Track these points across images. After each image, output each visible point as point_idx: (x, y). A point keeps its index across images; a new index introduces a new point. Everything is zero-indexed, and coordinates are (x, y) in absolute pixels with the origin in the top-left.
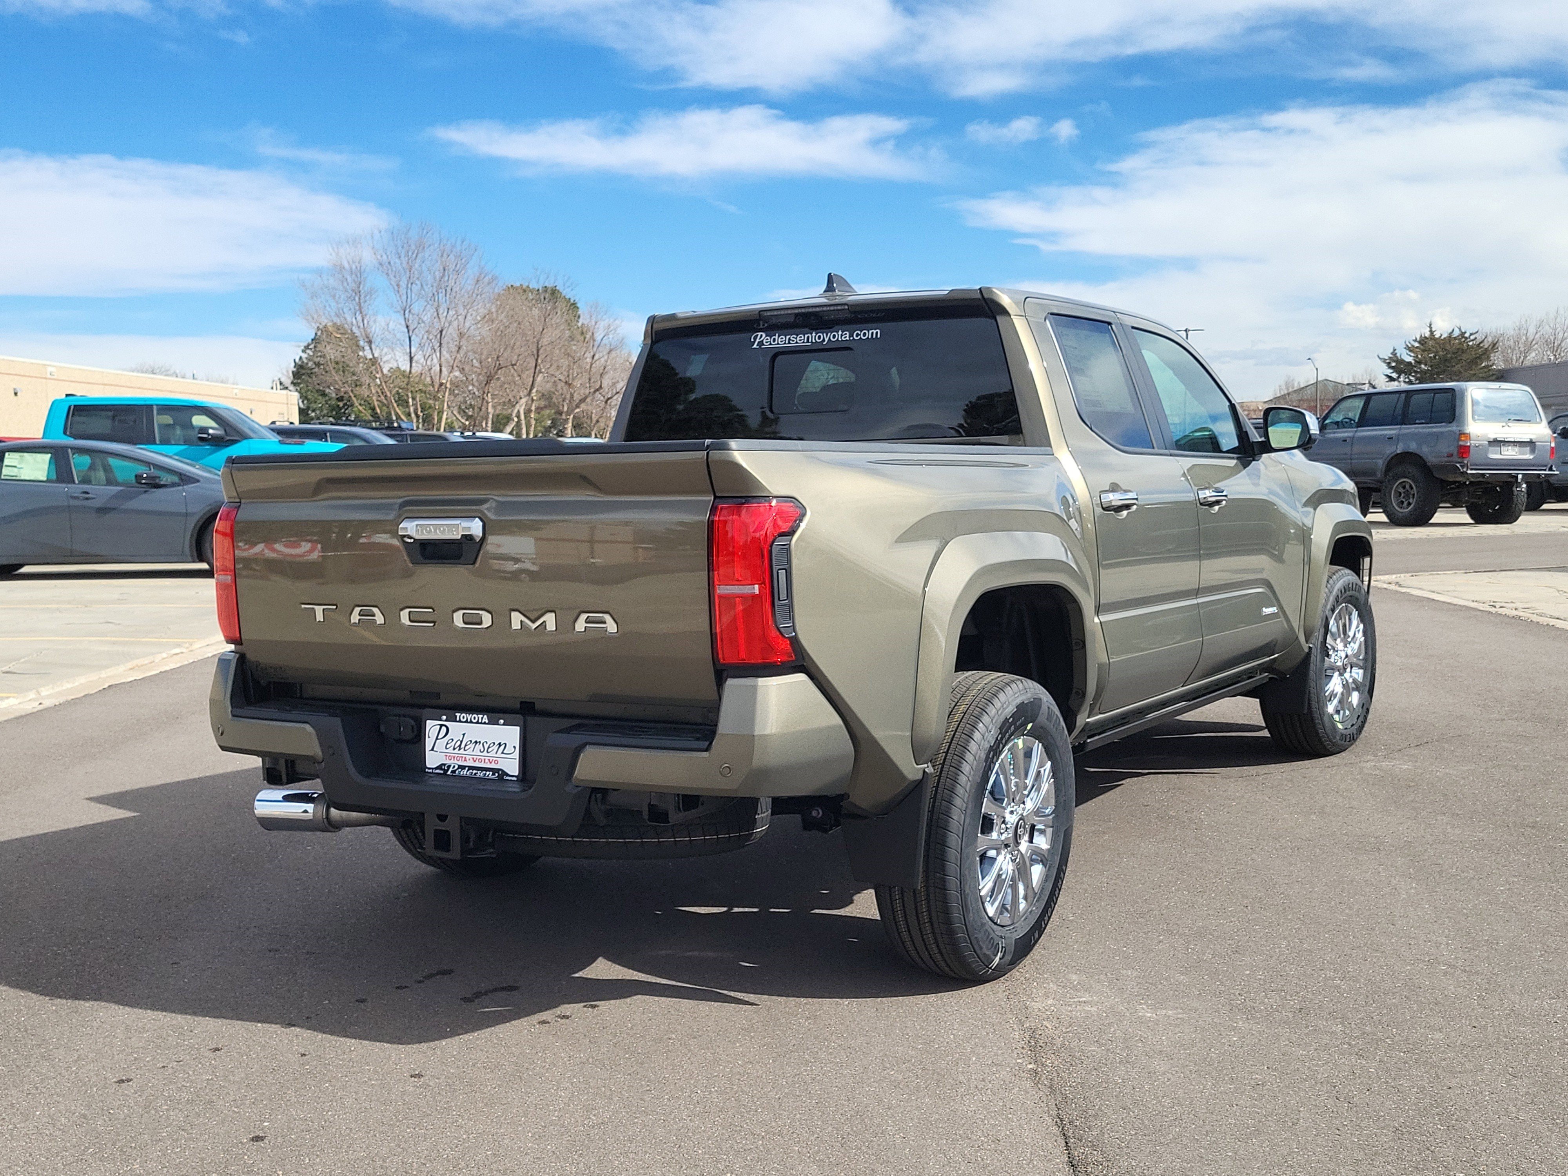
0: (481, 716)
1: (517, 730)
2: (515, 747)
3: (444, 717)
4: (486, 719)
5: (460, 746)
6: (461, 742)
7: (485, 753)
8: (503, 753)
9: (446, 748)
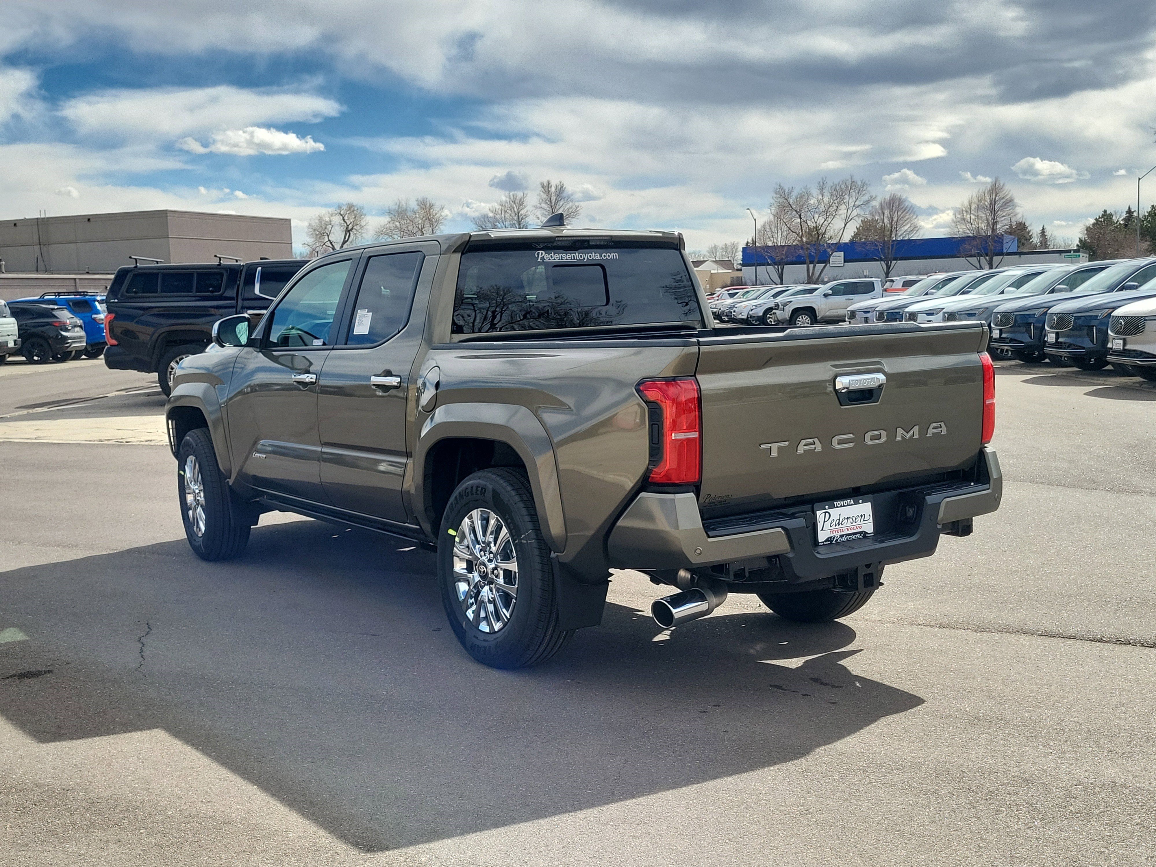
0: (849, 501)
1: (869, 505)
2: (870, 515)
3: (827, 507)
4: (852, 502)
5: (839, 523)
6: (839, 520)
7: (854, 524)
8: (864, 521)
9: (831, 527)
